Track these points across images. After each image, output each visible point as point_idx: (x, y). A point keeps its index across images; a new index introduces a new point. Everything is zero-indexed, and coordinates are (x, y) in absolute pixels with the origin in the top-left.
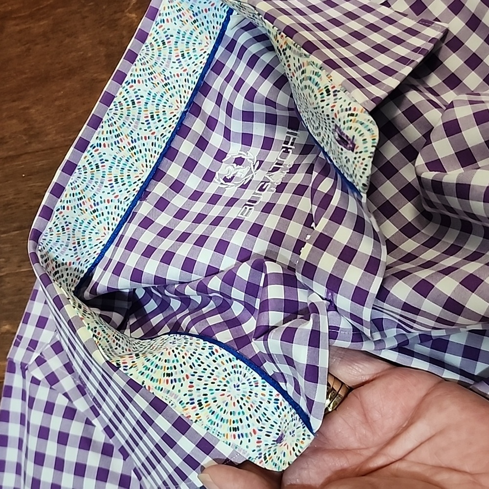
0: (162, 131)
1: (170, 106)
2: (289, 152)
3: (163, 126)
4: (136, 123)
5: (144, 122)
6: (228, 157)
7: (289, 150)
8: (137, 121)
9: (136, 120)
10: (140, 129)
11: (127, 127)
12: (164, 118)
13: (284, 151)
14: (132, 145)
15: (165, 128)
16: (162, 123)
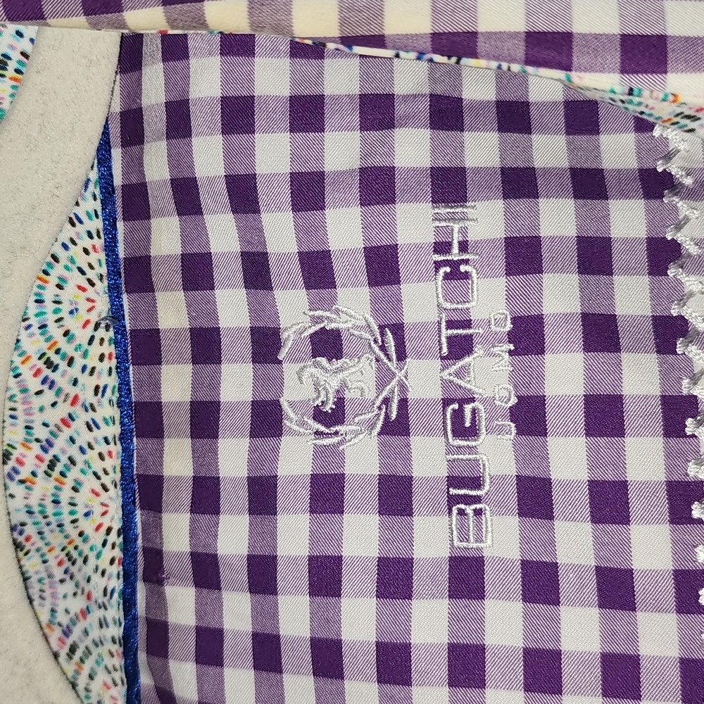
0: (92, 382)
1: (71, 312)
2: (466, 276)
3: (84, 368)
4: (23, 403)
5: (40, 388)
6: (287, 339)
7: (463, 268)
8: (23, 395)
9: (19, 397)
10: (41, 409)
11: (13, 425)
12: (76, 350)
13: (447, 277)
14: (48, 457)
15: (93, 369)
16: (79, 362)
